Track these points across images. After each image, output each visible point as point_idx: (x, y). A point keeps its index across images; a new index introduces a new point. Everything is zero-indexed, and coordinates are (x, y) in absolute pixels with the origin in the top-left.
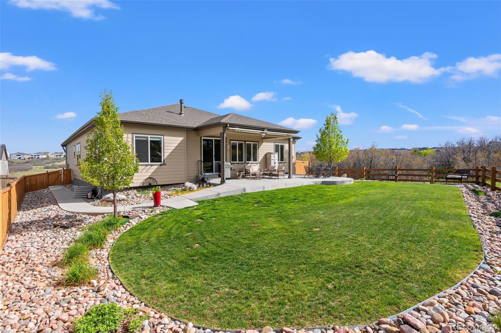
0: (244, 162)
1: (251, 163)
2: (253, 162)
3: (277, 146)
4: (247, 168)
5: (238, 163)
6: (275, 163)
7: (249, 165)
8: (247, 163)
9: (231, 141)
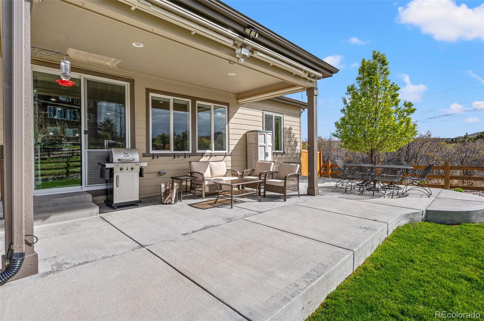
0: (190, 152)
1: (211, 155)
2: (214, 152)
3: (268, 119)
4: (196, 167)
5: (174, 156)
6: (266, 155)
7: (204, 159)
8: (198, 155)
9: (151, 94)
